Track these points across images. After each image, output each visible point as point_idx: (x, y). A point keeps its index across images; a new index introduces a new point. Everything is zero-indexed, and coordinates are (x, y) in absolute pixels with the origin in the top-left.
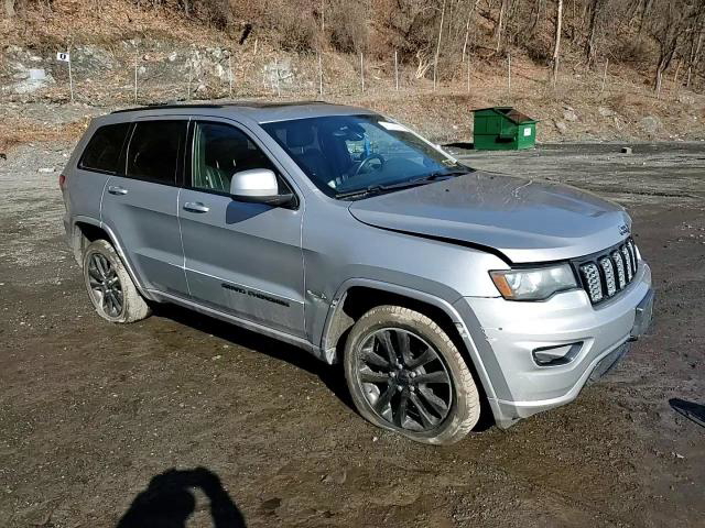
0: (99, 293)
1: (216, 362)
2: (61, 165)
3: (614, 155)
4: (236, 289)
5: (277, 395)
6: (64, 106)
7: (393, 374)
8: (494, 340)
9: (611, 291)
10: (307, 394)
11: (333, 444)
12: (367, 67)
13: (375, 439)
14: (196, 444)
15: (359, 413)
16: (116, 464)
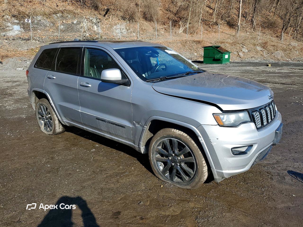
0: (42, 121)
1: (92, 152)
2: (26, 67)
3: (263, 67)
4: (102, 120)
5: (119, 166)
6: (28, 42)
7: (170, 158)
8: (215, 143)
9: (265, 123)
10: (133, 166)
11: (144, 188)
12: (158, 28)
13: (162, 186)
14: (84, 187)
15: (155, 175)
16: (49, 195)
